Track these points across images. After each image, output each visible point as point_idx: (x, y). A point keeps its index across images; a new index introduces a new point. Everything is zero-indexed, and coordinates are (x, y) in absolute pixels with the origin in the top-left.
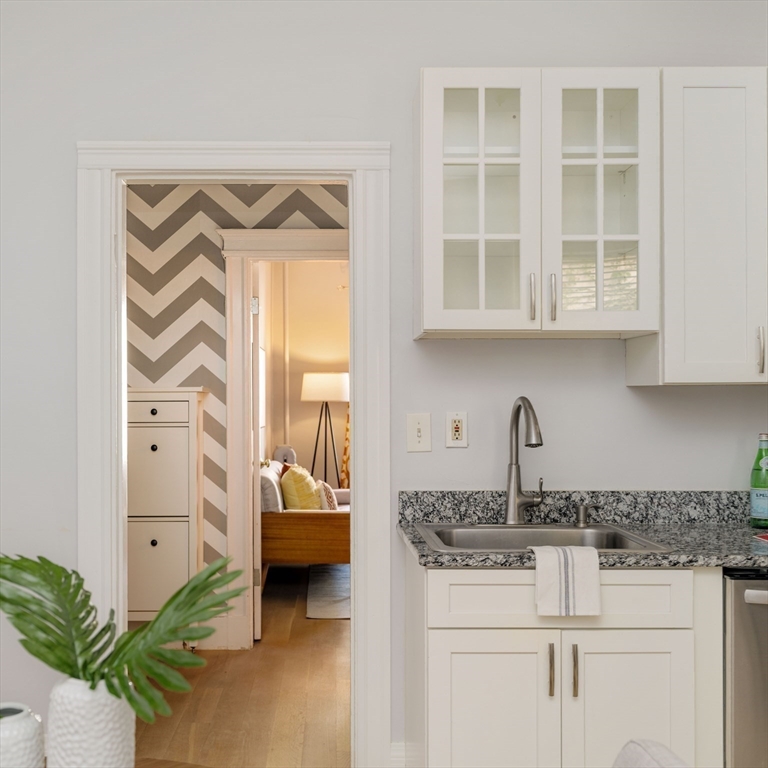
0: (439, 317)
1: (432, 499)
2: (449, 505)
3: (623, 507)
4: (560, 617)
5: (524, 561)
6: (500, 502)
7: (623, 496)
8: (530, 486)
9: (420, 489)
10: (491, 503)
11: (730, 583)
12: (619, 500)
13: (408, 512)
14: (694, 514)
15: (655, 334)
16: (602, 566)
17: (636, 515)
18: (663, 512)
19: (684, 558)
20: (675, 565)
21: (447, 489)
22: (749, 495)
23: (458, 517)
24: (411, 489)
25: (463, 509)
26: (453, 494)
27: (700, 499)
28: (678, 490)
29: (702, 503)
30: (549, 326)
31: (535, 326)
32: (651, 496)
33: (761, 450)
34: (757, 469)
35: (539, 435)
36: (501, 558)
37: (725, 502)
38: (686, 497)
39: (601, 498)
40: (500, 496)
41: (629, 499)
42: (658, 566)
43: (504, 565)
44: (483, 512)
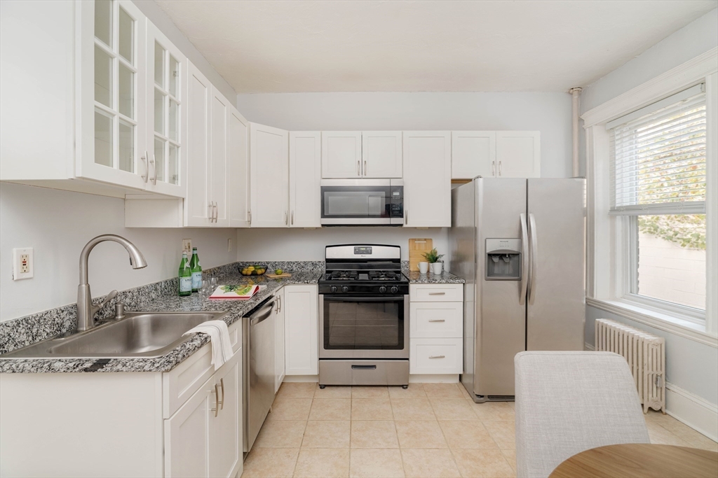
1: (7, 330)
2: (23, 331)
3: (128, 300)
6: (62, 317)
7: (128, 293)
10: (56, 319)
11: (247, 320)
12: (126, 297)
17: (133, 303)
18: (143, 299)
21: (19, 316)
23: (31, 338)
25: (34, 330)
26: (26, 320)
29: (156, 290)
30: (151, 188)
31: (146, 187)
32: (139, 290)
33: (183, 259)
34: (182, 268)
37: (163, 287)
39: (119, 298)
40: (63, 311)
41: (130, 295)
44: (50, 328)
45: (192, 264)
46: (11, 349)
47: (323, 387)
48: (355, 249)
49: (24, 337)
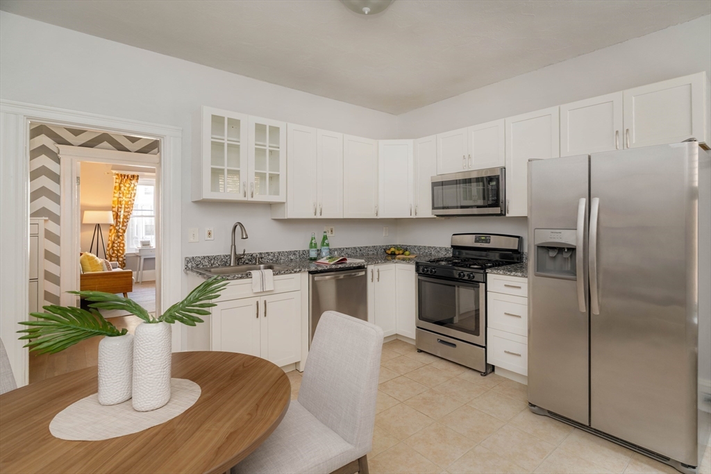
0: (208, 194)
1: (200, 259)
2: (206, 261)
3: (270, 257)
4: (261, 292)
5: (248, 276)
6: (227, 258)
8: (239, 252)
9: (194, 256)
10: (224, 259)
11: (311, 275)
12: (269, 255)
13: (189, 265)
14: (292, 258)
15: (284, 203)
16: (274, 275)
17: (275, 259)
18: (283, 258)
19: (298, 270)
20: (295, 272)
21: (205, 255)
22: (308, 251)
24: (190, 256)
25: (212, 262)
26: (208, 257)
27: (294, 253)
28: (287, 250)
29: (295, 254)
30: (250, 199)
31: (246, 199)
32: (279, 253)
33: (312, 238)
34: (311, 243)
35: (246, 235)
36: (240, 276)
37: (301, 253)
38: (289, 253)
39: (263, 255)
41: (272, 255)
42: (291, 273)
43: (241, 278)
44: (220, 262)
45: (323, 242)
46: (201, 267)
47: (420, 351)
48: (476, 238)
49: (207, 264)
